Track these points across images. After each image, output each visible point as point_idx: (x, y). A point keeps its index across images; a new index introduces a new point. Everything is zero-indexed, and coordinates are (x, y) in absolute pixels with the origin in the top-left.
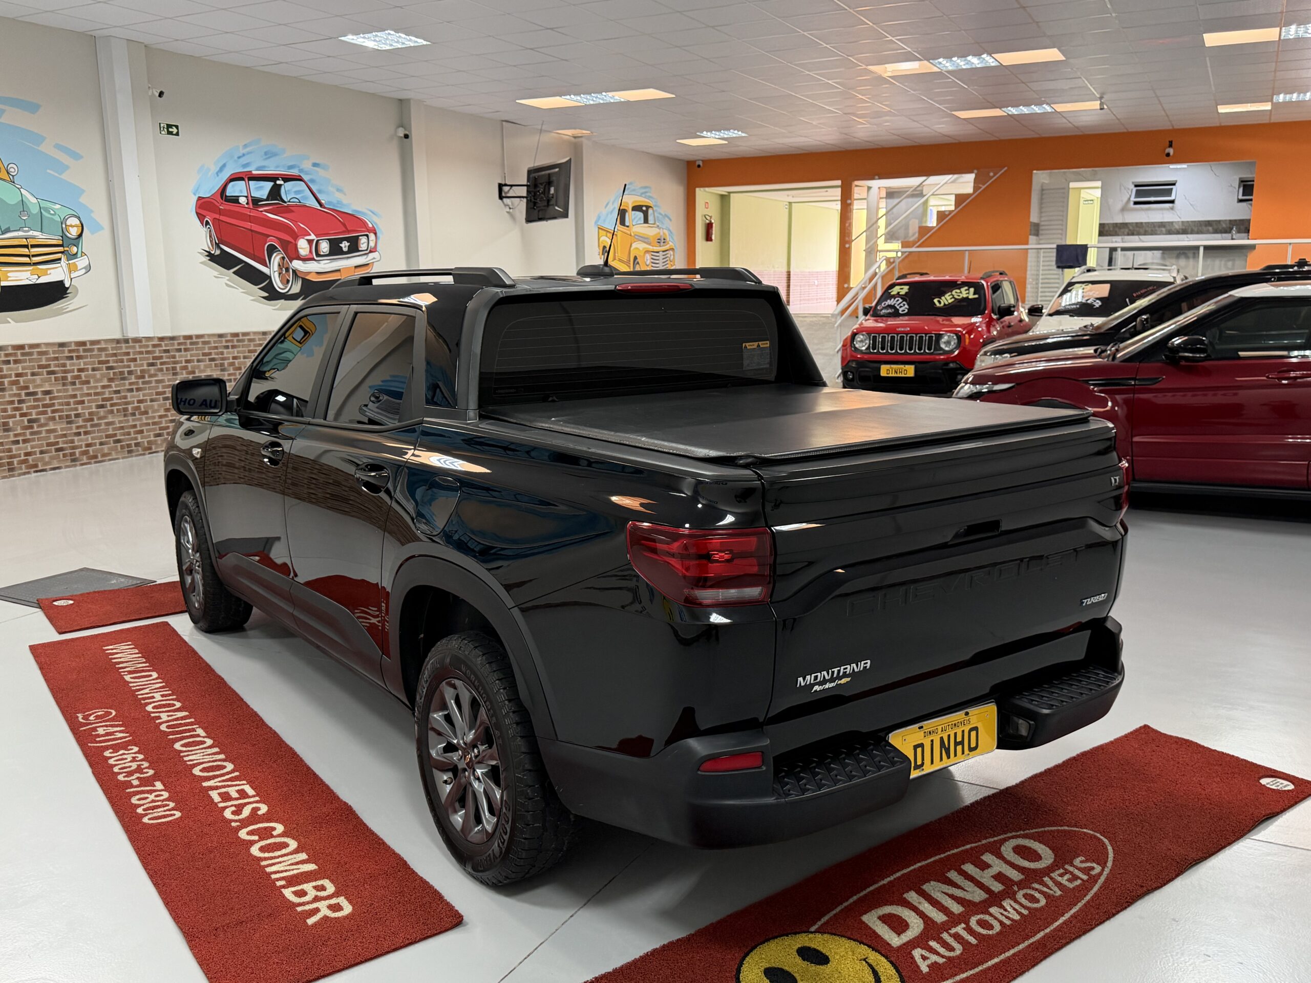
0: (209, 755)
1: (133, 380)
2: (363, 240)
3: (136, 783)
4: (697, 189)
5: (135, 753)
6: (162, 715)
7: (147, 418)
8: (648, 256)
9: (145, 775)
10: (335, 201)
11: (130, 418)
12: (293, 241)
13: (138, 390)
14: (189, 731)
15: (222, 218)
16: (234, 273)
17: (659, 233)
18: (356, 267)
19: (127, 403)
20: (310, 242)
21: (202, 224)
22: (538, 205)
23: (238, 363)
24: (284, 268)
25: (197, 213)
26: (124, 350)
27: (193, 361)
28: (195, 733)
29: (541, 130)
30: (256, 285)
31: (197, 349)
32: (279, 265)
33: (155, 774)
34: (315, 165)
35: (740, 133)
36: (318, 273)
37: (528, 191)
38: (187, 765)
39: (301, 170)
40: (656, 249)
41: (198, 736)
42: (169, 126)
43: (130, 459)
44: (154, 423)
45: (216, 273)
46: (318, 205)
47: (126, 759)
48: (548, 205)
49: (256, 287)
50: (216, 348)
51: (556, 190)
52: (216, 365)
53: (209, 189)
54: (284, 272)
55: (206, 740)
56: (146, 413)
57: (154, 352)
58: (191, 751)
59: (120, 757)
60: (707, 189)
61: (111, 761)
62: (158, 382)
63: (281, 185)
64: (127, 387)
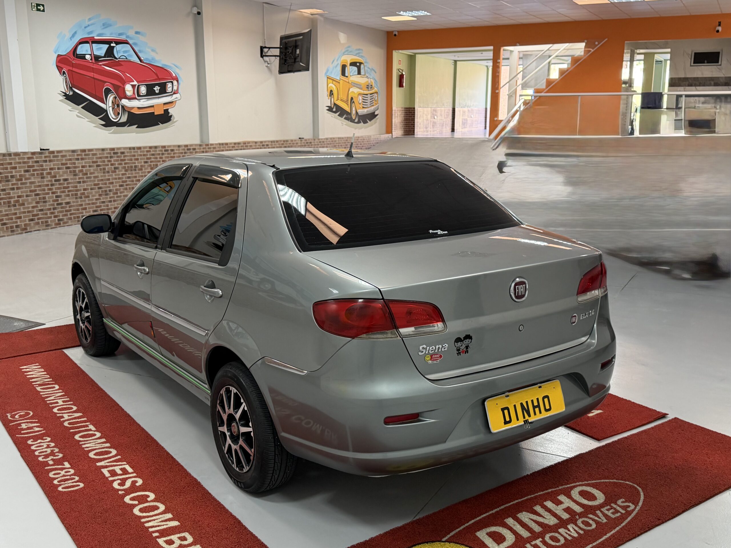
0: (99, 443)
1: (14, 182)
2: (169, 85)
3: (51, 463)
4: (394, 52)
5: (49, 442)
6: (64, 415)
7: (24, 208)
8: (360, 98)
9: (57, 457)
10: (150, 58)
11: (13, 208)
12: (122, 86)
13: (18, 188)
14: (84, 426)
15: (74, 69)
16: (82, 108)
17: (368, 81)
18: (164, 104)
19: (10, 198)
20: (133, 86)
21: (60, 73)
22: (287, 62)
23: (85, 170)
24: (116, 104)
25: (57, 66)
26: (8, 161)
27: (55, 169)
28: (88, 428)
29: (290, 9)
30: (97, 115)
31: (57, 160)
32: (113, 102)
33: (63, 456)
34: (137, 33)
35: (426, 13)
36: (139, 108)
37: (280, 52)
38: (85, 450)
39: (127, 37)
40: (366, 92)
41: (90, 430)
42: (38, 5)
43: (13, 236)
44: (29, 212)
45: (70, 108)
46: (139, 61)
47: (43, 446)
48: (295, 62)
49: (97, 118)
50: (70, 160)
51: (300, 52)
52: (70, 172)
53: (65, 49)
54: (116, 107)
55: (96, 433)
56: (23, 204)
57: (28, 162)
58: (87, 441)
59: (39, 445)
60: (400, 51)
61: (33, 448)
62: (31, 183)
63: (114, 47)
64: (11, 187)
